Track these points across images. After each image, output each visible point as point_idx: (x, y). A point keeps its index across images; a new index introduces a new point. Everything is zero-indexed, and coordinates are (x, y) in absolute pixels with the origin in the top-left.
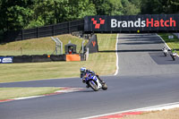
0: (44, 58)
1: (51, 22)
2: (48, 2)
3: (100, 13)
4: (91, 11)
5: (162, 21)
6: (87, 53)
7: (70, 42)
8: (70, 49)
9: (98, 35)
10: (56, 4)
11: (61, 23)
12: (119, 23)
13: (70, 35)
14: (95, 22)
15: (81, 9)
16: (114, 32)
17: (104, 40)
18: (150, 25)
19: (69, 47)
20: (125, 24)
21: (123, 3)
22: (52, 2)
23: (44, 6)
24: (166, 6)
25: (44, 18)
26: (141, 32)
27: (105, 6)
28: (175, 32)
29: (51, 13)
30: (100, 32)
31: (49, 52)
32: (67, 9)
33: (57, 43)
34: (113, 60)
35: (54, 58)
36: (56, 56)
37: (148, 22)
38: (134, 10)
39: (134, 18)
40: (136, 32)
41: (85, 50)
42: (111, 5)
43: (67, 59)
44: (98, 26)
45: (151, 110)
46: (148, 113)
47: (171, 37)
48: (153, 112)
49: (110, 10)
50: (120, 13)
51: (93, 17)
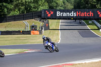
0: (18, 32)
1: (23, 12)
2: (21, 1)
3: (51, 8)
4: (46, 7)
5: (85, 13)
6: (43, 30)
7: (33, 24)
8: (34, 28)
9: (49, 20)
10: (26, 2)
11: (28, 13)
12: (61, 13)
13: (33, 20)
14: (48, 13)
15: (40, 5)
16: (58, 19)
17: (53, 23)
18: (79, 15)
19: (33, 26)
20: (65, 15)
21: (64, 3)
22: (24, 1)
23: (19, 3)
24: (88, 4)
25: (19, 10)
26: (73, 19)
27: (54, 4)
28: (93, 19)
29: (23, 7)
30: (50, 19)
31: (22, 29)
32: (32, 5)
33: (26, 24)
34: (58, 34)
35: (24, 33)
36: (25, 32)
37: (78, 14)
38: (70, 7)
39: (70, 11)
40: (71, 19)
41: (42, 29)
42: (57, 3)
43: (32, 34)
44: (49, 15)
45: (78, 63)
46: (76, 64)
47: (90, 22)
48: (79, 64)
49: (56, 6)
50: (62, 8)
51: (47, 10)
